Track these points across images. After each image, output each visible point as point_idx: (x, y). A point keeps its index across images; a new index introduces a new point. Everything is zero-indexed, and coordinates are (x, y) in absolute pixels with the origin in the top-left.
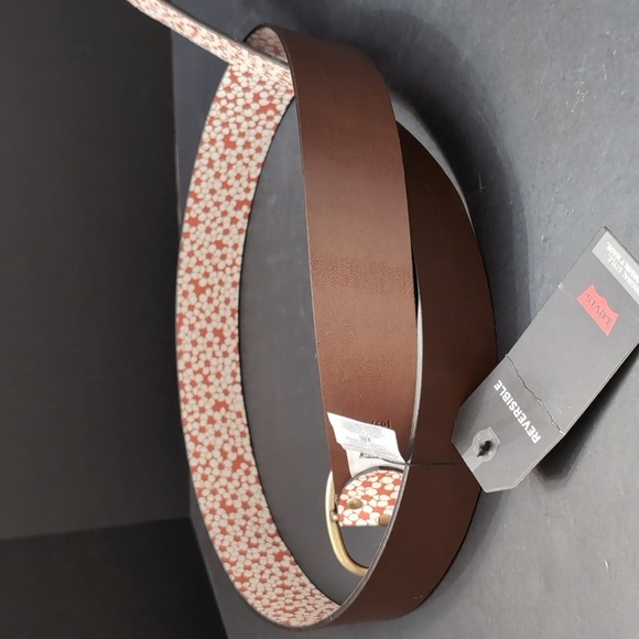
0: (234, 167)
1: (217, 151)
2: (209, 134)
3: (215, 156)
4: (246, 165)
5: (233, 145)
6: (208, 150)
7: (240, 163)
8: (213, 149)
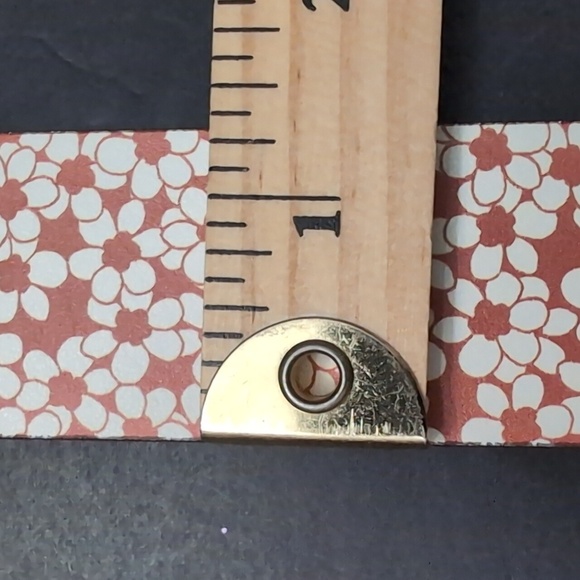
0: (171, 262)
1: (104, 362)
2: (30, 415)
3: (132, 361)
4: (156, 208)
5: (71, 299)
6: (108, 402)
7: (149, 243)
8: (99, 382)
